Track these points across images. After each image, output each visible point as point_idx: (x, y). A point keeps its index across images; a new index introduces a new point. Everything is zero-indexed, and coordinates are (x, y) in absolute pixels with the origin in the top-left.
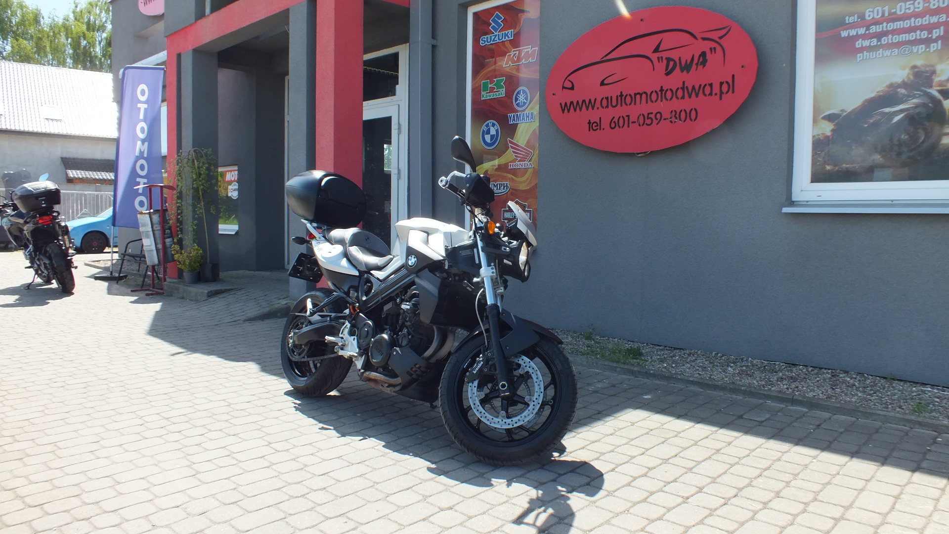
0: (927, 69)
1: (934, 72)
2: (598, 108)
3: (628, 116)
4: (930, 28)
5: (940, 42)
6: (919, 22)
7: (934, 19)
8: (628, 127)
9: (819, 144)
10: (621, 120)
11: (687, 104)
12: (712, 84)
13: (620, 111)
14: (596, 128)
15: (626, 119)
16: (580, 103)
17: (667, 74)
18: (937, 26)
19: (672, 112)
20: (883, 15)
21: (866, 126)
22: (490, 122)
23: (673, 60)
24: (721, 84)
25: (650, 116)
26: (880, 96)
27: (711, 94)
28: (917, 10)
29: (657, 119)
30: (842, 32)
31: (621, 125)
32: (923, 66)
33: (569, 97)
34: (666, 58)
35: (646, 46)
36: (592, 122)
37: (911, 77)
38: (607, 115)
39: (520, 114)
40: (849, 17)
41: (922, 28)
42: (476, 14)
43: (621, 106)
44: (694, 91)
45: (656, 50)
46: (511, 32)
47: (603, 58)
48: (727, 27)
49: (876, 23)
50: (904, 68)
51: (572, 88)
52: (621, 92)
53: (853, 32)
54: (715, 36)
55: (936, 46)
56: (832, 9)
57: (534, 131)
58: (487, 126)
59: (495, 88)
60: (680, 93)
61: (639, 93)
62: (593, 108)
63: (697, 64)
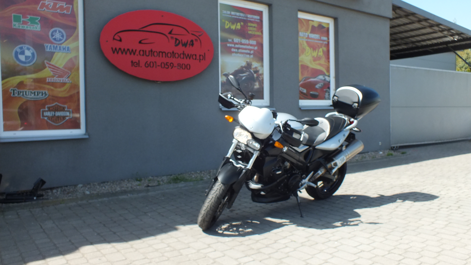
1: (251, 65)
2: (137, 55)
4: (250, 50)
6: (247, 47)
9: (222, 85)
10: (152, 64)
13: (150, 59)
14: (137, 65)
16: (126, 50)
18: (252, 50)
20: (238, 42)
22: (25, 46)
23: (178, 40)
24: (200, 56)
25: (167, 64)
26: (239, 70)
27: (196, 59)
28: (247, 43)
29: (171, 66)
30: (227, 44)
31: (152, 66)
32: (249, 62)
33: (118, 45)
34: (175, 38)
36: (134, 61)
37: (246, 65)
38: (143, 60)
39: (57, 47)
40: (229, 39)
41: (248, 49)
43: (151, 56)
44: (189, 56)
45: (170, 33)
47: (140, 29)
49: (237, 44)
50: (244, 61)
51: (120, 40)
53: (231, 45)
55: (252, 56)
56: (226, 35)
57: (71, 60)
58: (21, 48)
59: (28, 23)
60: (182, 56)
61: (161, 52)
62: (134, 54)
63: (189, 45)
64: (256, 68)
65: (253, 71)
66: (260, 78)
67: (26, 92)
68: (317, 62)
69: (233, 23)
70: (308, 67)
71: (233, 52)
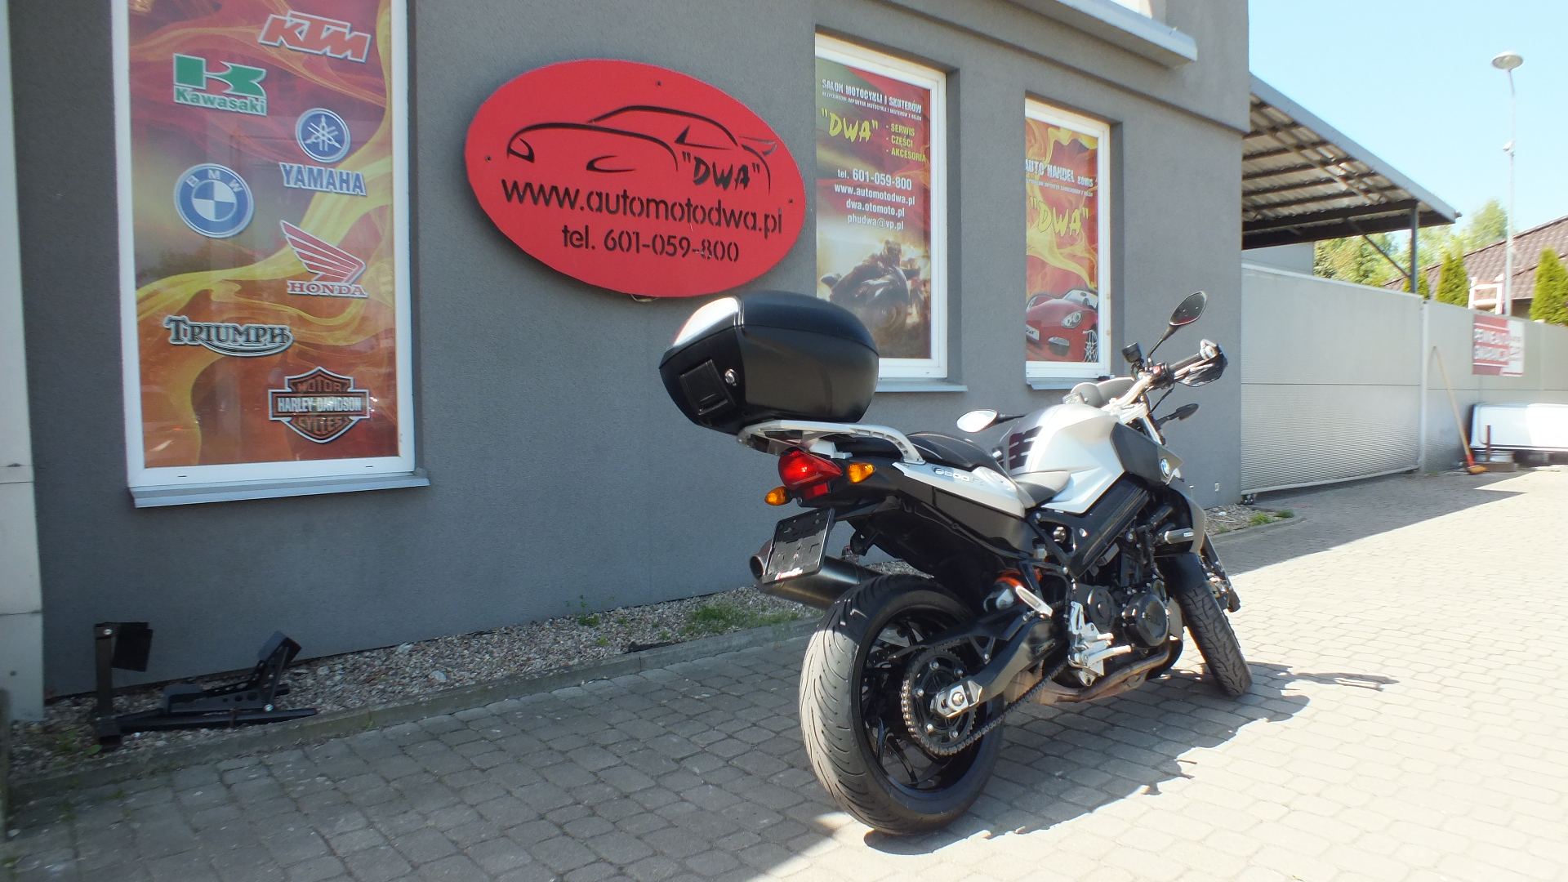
0: (896, 247)
1: (900, 251)
2: (582, 208)
3: (638, 234)
4: (897, 206)
5: (902, 222)
6: (889, 197)
10: (625, 238)
13: (622, 223)
14: (580, 243)
16: (547, 190)
18: (900, 205)
20: (865, 180)
21: (857, 296)
22: (214, 169)
23: (704, 163)
24: (767, 217)
25: (672, 240)
26: (866, 266)
27: (754, 228)
28: (888, 184)
29: (682, 248)
30: (835, 185)
31: (625, 245)
32: (893, 243)
33: (520, 172)
34: (695, 158)
36: (571, 229)
37: (886, 252)
38: (600, 224)
39: (320, 172)
40: (841, 171)
41: (891, 204)
43: (625, 214)
44: (735, 218)
45: (681, 140)
47: (591, 121)
50: (881, 241)
51: (530, 158)
53: (844, 189)
55: (900, 225)
56: (831, 157)
57: (366, 218)
58: (202, 175)
59: (228, 86)
60: (715, 216)
61: (654, 201)
62: (572, 206)
63: (736, 181)
64: (911, 261)
65: (905, 271)
66: (921, 292)
67: (218, 328)
68: (1067, 250)
69: (851, 122)
70: (1043, 264)
71: (852, 211)
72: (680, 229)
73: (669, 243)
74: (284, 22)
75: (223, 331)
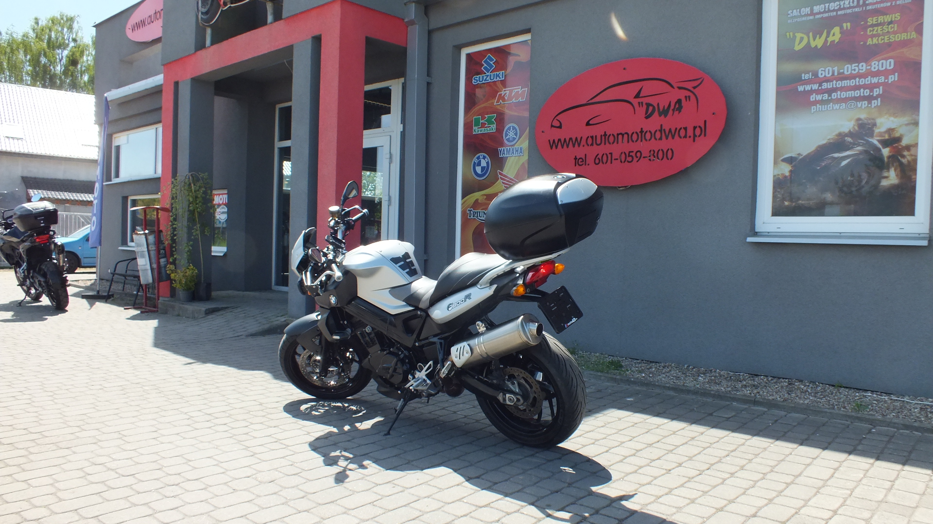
0: (869, 122)
1: (875, 125)
2: (584, 146)
3: (611, 154)
4: (871, 87)
5: (879, 99)
6: (862, 81)
7: (875, 80)
8: (611, 163)
9: (779, 183)
10: (605, 157)
11: (664, 144)
12: (686, 127)
13: (604, 149)
14: (582, 163)
15: (609, 156)
16: (567, 141)
17: (647, 118)
18: (877, 85)
19: (651, 151)
20: (833, 74)
21: (819, 168)
22: (481, 155)
23: (651, 105)
24: (695, 128)
25: (631, 154)
26: (830, 143)
27: (685, 137)
28: (861, 71)
29: (637, 157)
30: (799, 87)
31: (604, 161)
32: (866, 119)
33: (557, 134)
34: (646, 104)
35: (628, 92)
36: (578, 158)
37: (856, 128)
38: (592, 152)
39: (510, 149)
40: (805, 74)
41: (865, 87)
42: (469, 56)
44: (672, 134)
45: (637, 96)
46: (503, 73)
47: (589, 101)
48: (699, 79)
49: (827, 80)
50: (850, 120)
51: (560, 127)
52: (605, 132)
53: (808, 88)
54: (689, 86)
55: (876, 102)
56: (791, 67)
57: (523, 164)
58: (478, 158)
59: (486, 124)
60: (658, 135)
61: (621, 134)
62: (579, 146)
63: (673, 110)
64: (890, 131)
65: (878, 141)
66: (903, 157)
67: (480, 212)
69: (818, 33)
71: (816, 103)
72: (634, 147)
73: (629, 156)
74: (501, 94)
75: (481, 213)
